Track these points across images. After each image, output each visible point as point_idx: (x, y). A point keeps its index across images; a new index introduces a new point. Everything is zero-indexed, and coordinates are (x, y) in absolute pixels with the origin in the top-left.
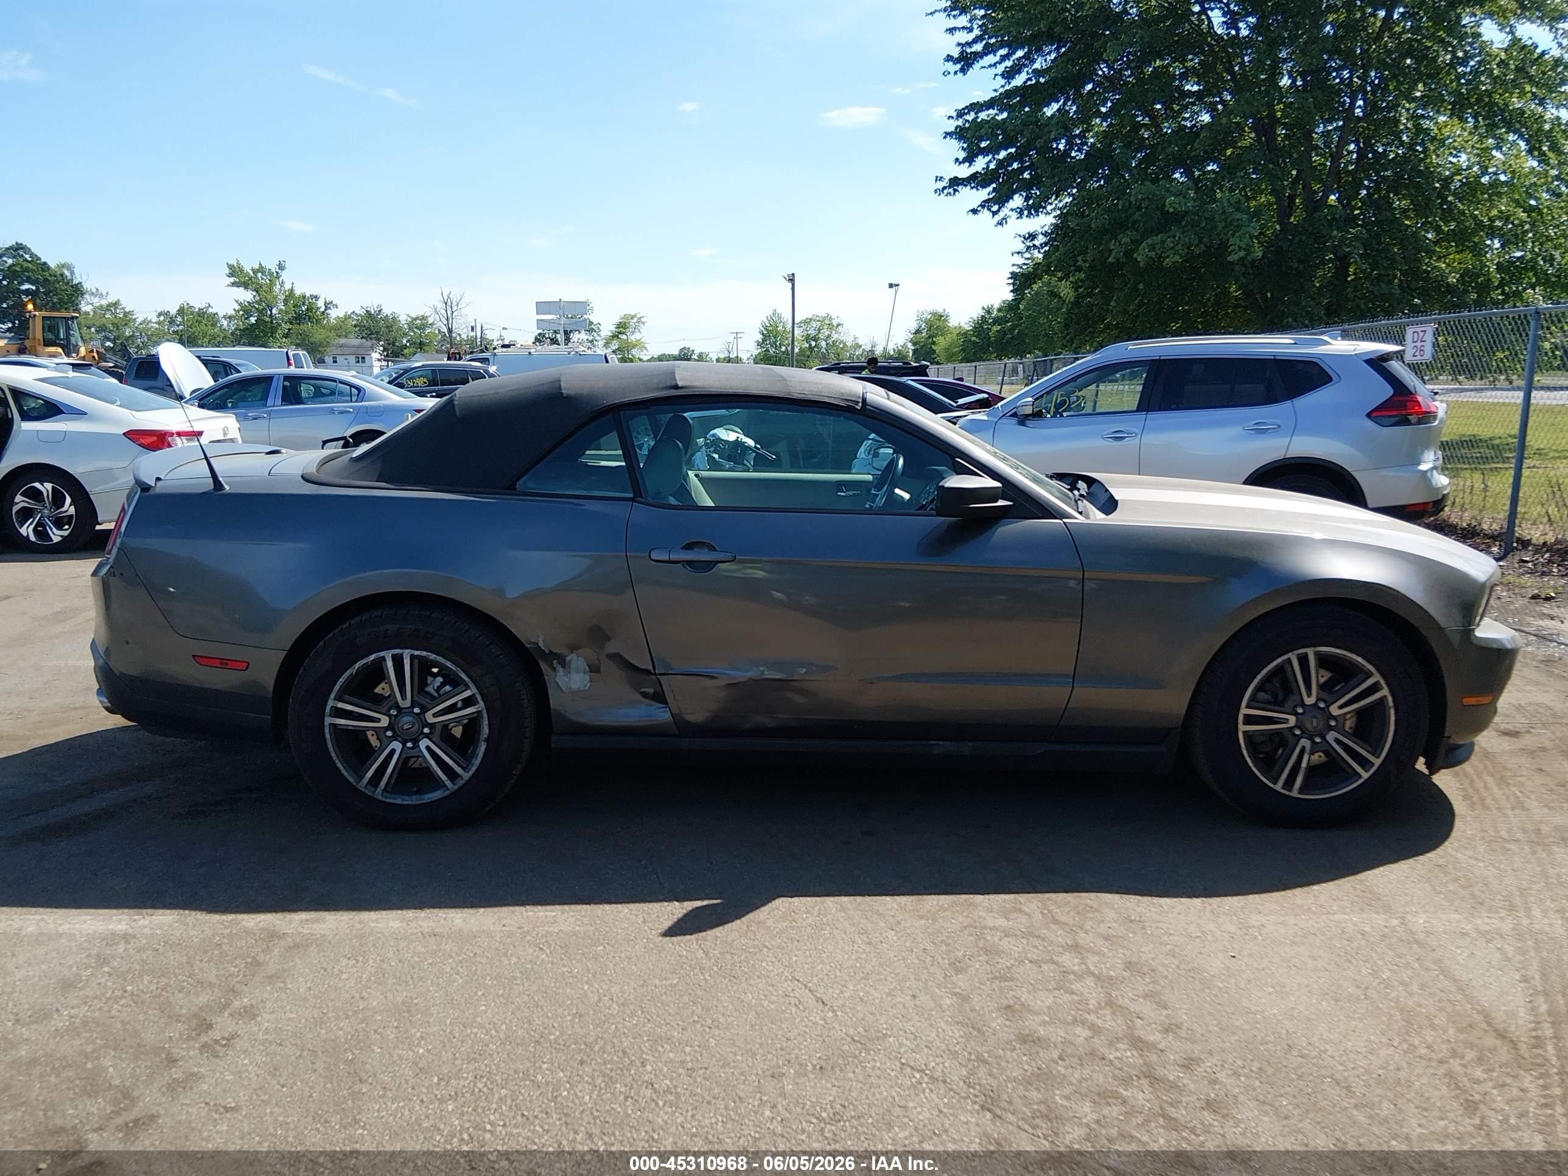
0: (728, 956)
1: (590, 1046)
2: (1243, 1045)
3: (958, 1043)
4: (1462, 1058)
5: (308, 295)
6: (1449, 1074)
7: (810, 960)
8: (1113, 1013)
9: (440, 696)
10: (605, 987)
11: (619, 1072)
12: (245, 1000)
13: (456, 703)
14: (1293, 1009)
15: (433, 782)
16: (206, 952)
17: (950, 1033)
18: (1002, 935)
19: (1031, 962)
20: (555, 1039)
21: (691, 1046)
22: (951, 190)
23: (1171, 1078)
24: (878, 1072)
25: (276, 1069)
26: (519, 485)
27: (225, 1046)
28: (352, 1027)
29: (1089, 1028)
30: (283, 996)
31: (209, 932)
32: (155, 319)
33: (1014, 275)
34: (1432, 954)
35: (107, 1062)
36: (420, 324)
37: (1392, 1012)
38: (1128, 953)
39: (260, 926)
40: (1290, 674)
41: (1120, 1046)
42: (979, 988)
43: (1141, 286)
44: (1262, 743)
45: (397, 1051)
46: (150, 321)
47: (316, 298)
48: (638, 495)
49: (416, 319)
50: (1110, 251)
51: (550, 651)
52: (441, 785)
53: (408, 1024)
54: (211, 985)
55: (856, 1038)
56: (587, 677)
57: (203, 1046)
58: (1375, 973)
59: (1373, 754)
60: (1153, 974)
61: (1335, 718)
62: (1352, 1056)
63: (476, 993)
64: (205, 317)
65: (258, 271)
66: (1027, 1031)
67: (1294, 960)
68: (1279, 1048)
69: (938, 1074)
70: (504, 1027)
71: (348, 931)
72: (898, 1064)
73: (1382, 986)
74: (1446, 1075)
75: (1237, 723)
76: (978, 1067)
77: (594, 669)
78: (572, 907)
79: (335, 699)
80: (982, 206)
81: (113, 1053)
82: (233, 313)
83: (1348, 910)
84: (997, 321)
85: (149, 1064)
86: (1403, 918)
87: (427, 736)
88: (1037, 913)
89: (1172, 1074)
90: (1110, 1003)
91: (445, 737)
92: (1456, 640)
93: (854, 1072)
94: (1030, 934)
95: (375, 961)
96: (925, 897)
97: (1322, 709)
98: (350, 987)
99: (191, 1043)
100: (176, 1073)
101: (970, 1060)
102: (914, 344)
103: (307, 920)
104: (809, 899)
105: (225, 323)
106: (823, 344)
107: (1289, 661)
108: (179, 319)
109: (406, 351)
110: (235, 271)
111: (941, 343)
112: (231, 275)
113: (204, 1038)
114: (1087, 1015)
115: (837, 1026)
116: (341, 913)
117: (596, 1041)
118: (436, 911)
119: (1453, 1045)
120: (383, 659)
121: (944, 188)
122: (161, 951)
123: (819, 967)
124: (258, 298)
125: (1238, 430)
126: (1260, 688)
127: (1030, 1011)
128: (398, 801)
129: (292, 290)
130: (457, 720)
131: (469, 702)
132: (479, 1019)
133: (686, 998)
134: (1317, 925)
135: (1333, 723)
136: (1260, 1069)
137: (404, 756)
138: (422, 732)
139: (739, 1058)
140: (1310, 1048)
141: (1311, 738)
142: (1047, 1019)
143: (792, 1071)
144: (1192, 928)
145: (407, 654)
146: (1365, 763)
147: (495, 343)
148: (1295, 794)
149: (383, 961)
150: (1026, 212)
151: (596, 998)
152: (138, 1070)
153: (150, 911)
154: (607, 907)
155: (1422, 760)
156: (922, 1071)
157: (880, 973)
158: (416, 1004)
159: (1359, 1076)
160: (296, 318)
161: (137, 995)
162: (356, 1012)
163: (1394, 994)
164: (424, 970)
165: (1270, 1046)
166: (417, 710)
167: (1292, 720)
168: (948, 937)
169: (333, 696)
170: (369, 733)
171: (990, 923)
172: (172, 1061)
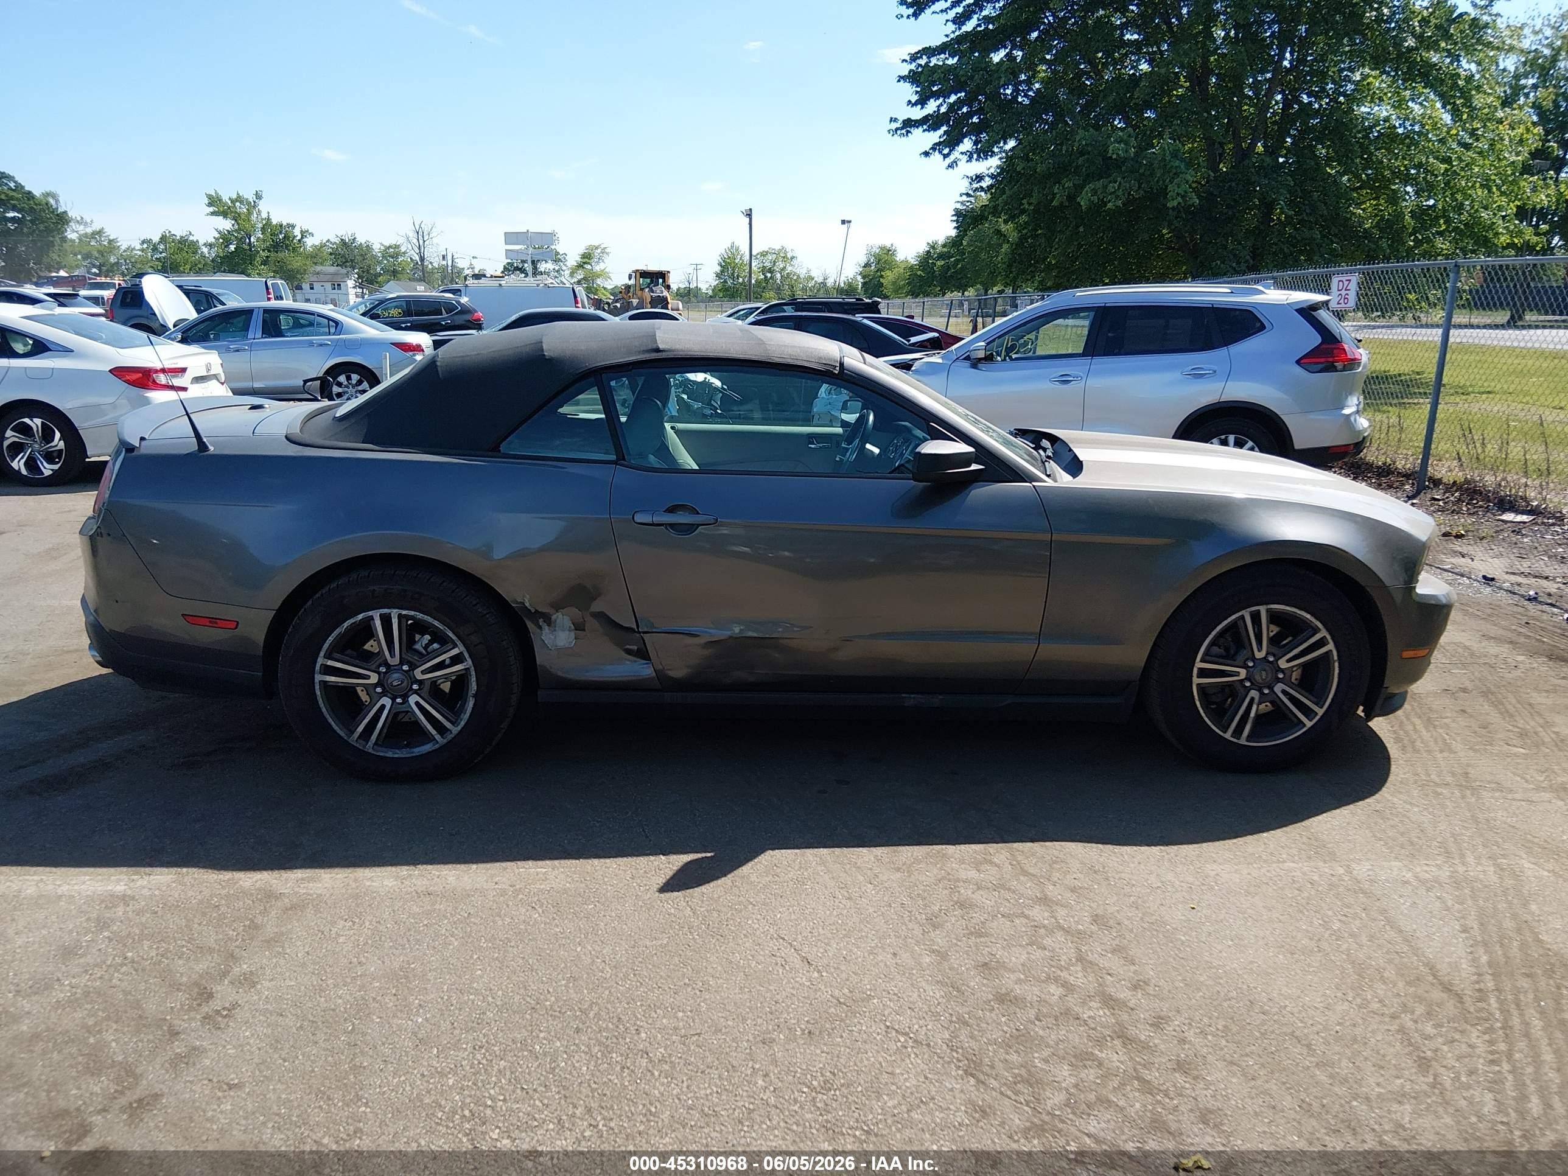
0: (715, 914)
1: (584, 1012)
2: (1209, 1001)
3: (939, 1004)
4: (1413, 1012)
5: (284, 224)
6: (1402, 1030)
7: (793, 917)
8: (1084, 969)
9: (428, 653)
10: (597, 948)
11: (615, 1040)
12: (245, 966)
13: (444, 661)
14: (1252, 962)
15: (425, 737)
16: (204, 914)
17: (931, 994)
18: (975, 887)
19: (1003, 916)
20: (551, 1006)
21: (683, 1011)
22: (904, 131)
23: (1143, 1038)
24: (865, 1036)
25: (277, 1041)
26: (503, 448)
27: (225, 1017)
28: (351, 994)
29: (1063, 986)
30: (282, 962)
31: (207, 893)
32: (138, 247)
33: (958, 213)
34: (1378, 904)
35: (109, 1036)
36: (392, 252)
37: (1344, 965)
38: (1094, 905)
39: (258, 885)
40: (1242, 631)
41: (1092, 1004)
42: (956, 944)
43: (1081, 229)
44: (1214, 694)
45: (395, 1021)
46: (134, 249)
47: (293, 226)
48: (621, 459)
49: (390, 247)
50: (1054, 195)
51: (536, 611)
52: (430, 739)
53: (406, 991)
54: (211, 950)
55: (842, 1000)
56: (573, 635)
57: (204, 1018)
58: (1326, 925)
59: (1317, 704)
60: (1119, 927)
61: (1282, 671)
62: (1311, 1012)
63: (471, 957)
64: (186, 245)
65: (237, 200)
66: (1004, 991)
67: (1249, 911)
68: (1241, 1004)
69: (922, 1037)
70: (500, 993)
71: (344, 891)
72: (883, 1027)
73: (1334, 938)
74: (1399, 1031)
75: (1192, 676)
76: (959, 1029)
77: (579, 627)
78: (562, 861)
79: (325, 657)
80: (933, 149)
81: (115, 1026)
82: (213, 240)
83: (1296, 858)
84: (941, 256)
85: (151, 1037)
86: (1348, 866)
87: (416, 692)
88: (1007, 864)
89: (1143, 1033)
90: (1080, 959)
91: (434, 692)
92: (1398, 598)
93: (842, 1037)
94: (1001, 886)
95: (371, 922)
96: (901, 848)
97: (1271, 662)
98: (348, 951)
99: (192, 1014)
100: (179, 1048)
101: (951, 1022)
102: (864, 277)
103: (302, 879)
104: (789, 851)
105: (205, 250)
106: (778, 276)
107: (1243, 617)
108: (162, 247)
109: (380, 279)
110: (214, 201)
111: (889, 277)
112: (210, 205)
113: (205, 1009)
114: (1059, 972)
115: (823, 987)
116: (336, 870)
117: (591, 1006)
118: (430, 867)
119: (1403, 998)
120: (372, 618)
121: (897, 129)
122: (160, 913)
123: (803, 924)
124: (236, 227)
125: (1176, 375)
126: (1213, 643)
127: (1006, 969)
128: (390, 754)
129: (269, 219)
130: (446, 677)
131: (456, 660)
132: (475, 985)
133: (676, 959)
134: (1268, 874)
135: (1281, 676)
136: (1225, 1027)
137: (394, 711)
138: (411, 689)
139: (730, 1023)
140: (1271, 1004)
141: (1260, 690)
142: (1022, 977)
143: (782, 1036)
144: (1152, 878)
145: (394, 613)
146: (1308, 713)
147: (467, 272)
148: (1243, 741)
149: (379, 922)
150: (975, 156)
151: (590, 961)
152: (140, 1044)
153: (148, 870)
154: (596, 861)
155: (1361, 708)
156: (906, 1034)
157: (861, 930)
158: (414, 969)
159: (1318, 1033)
160: (274, 247)
161: (138, 962)
162: (354, 978)
163: (1345, 946)
164: (419, 932)
165: (1233, 1002)
166: (405, 668)
167: (1243, 673)
168: (924, 891)
169: (322, 654)
170: (359, 689)
171: (963, 875)
172: (174, 1034)
